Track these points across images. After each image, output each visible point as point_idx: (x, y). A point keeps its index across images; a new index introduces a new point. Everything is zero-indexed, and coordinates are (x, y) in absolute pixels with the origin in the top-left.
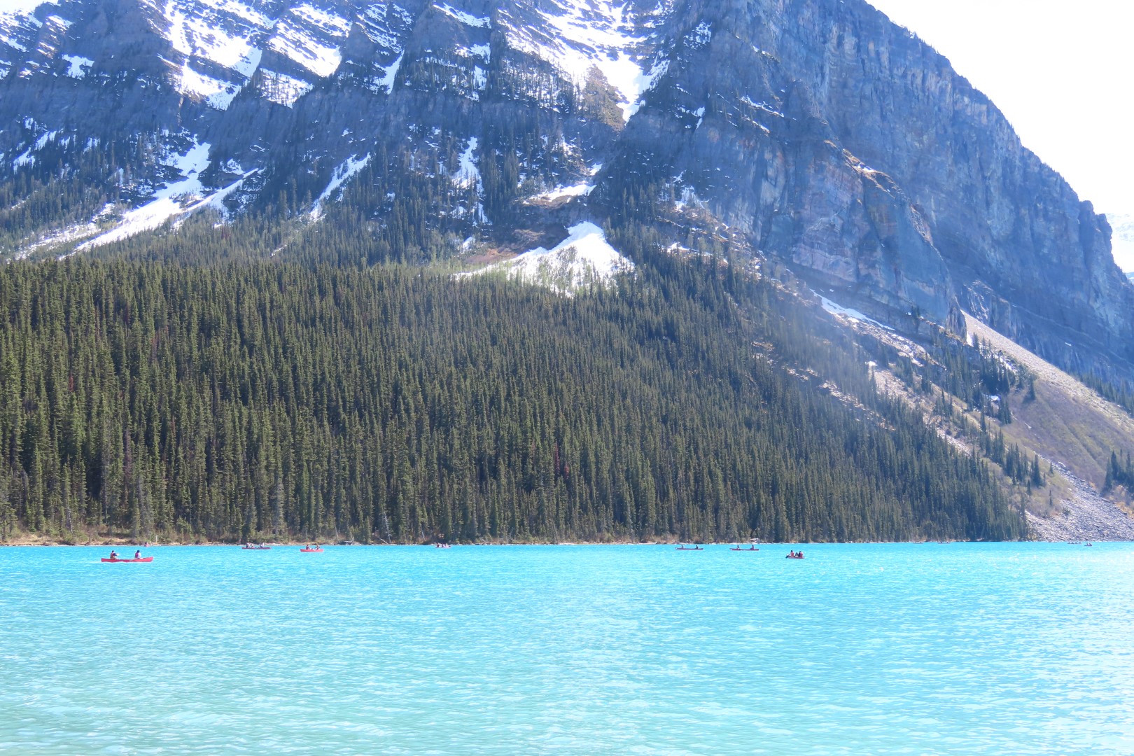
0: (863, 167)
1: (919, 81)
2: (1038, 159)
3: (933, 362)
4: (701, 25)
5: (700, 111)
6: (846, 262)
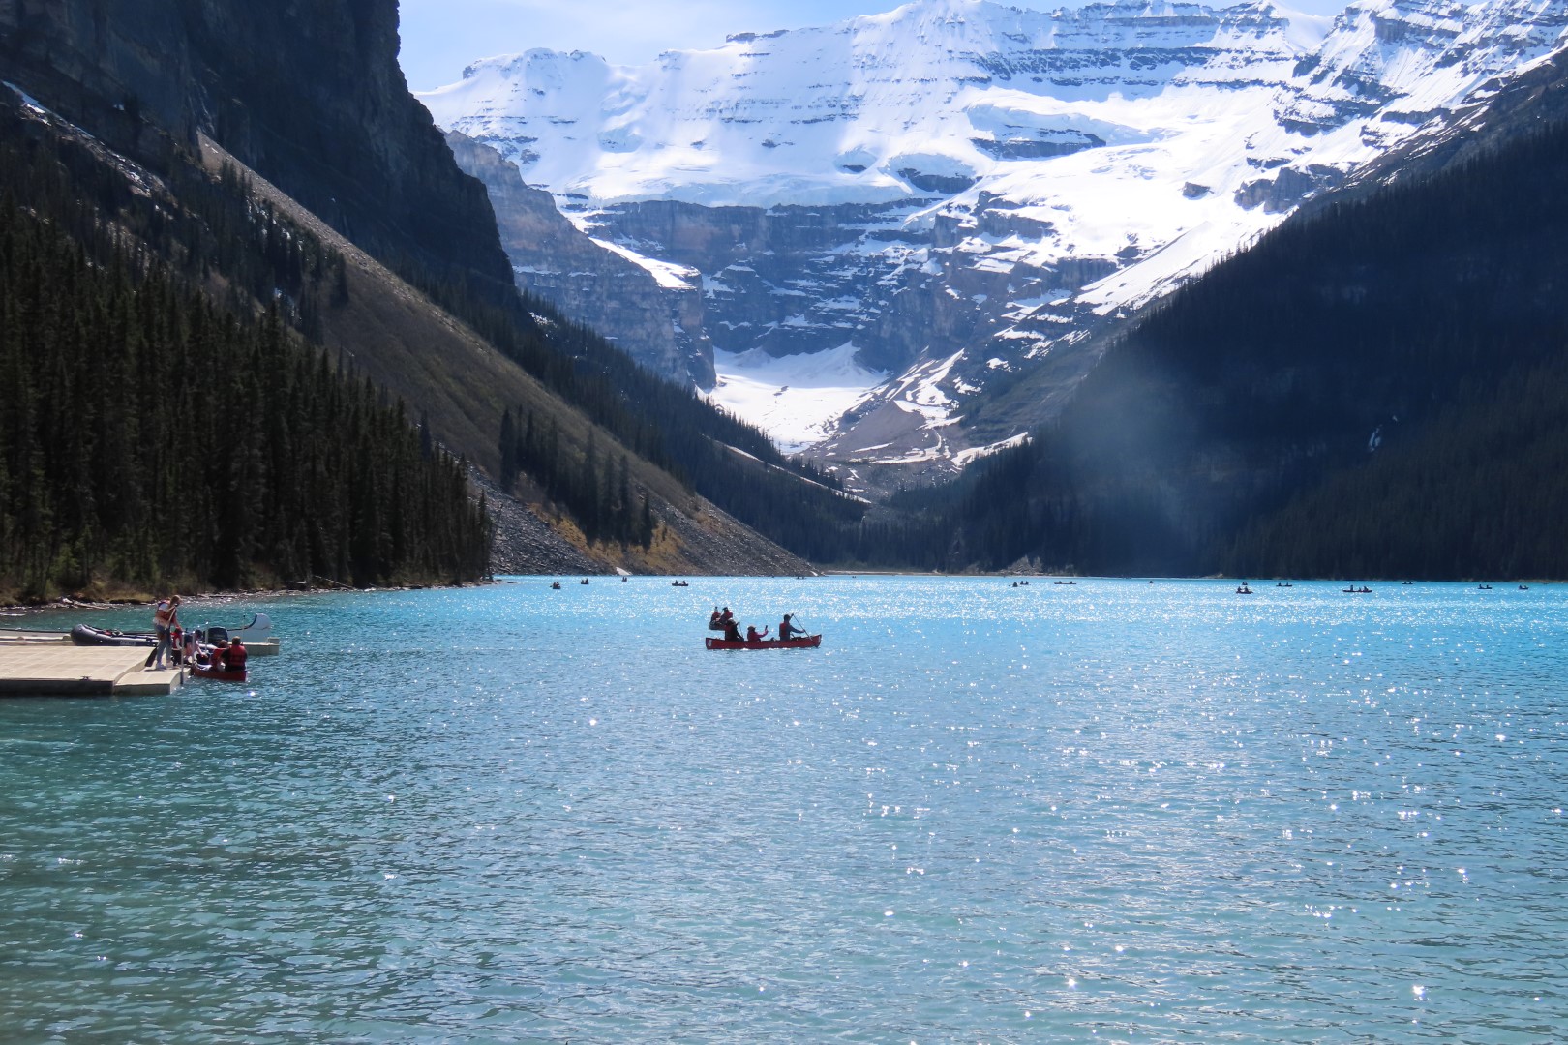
3: (187, 212)
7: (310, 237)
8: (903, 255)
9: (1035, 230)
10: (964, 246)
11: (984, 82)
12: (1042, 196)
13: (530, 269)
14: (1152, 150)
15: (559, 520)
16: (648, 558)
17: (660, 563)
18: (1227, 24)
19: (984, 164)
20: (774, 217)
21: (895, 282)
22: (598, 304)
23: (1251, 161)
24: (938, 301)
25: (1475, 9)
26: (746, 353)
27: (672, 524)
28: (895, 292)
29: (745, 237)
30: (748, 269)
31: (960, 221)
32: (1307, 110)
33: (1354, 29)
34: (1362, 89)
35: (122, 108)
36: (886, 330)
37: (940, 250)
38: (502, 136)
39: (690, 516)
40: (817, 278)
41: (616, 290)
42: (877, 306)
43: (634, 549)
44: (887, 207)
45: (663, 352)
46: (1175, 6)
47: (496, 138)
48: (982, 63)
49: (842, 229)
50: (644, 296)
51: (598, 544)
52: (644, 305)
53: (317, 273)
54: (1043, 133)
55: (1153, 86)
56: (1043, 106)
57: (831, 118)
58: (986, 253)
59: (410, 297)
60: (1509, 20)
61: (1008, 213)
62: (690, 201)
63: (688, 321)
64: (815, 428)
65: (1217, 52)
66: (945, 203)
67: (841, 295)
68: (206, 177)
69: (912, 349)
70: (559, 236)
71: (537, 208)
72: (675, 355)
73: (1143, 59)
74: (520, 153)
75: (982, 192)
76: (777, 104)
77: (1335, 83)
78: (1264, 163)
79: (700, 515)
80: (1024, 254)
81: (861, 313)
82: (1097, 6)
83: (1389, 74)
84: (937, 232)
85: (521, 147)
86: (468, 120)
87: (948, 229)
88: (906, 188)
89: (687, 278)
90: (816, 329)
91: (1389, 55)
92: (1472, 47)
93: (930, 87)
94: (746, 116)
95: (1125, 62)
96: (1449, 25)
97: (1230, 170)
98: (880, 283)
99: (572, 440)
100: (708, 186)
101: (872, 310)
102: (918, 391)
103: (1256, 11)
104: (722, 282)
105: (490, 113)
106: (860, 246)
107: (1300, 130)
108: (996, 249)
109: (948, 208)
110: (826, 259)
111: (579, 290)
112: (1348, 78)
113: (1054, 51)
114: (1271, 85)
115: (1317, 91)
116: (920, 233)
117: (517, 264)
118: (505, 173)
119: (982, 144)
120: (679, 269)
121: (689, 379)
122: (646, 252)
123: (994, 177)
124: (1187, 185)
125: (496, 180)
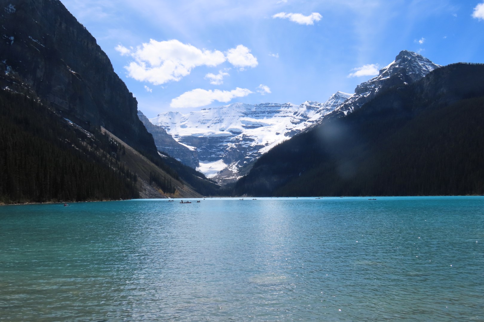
0: (71, 70)
1: (86, 44)
2: (118, 77)
3: (97, 140)
4: (10, 5)
5: (12, 38)
6: (66, 103)
7: (119, 144)
8: (230, 145)
9: (252, 140)
10: (240, 143)
11: (243, 116)
12: (253, 135)
13: (168, 148)
14: (271, 127)
15: (159, 189)
16: (174, 196)
17: (176, 196)
18: (283, 107)
19: (244, 130)
20: (209, 139)
21: (229, 149)
22: (180, 153)
23: (287, 129)
24: (236, 152)
25: (322, 104)
26: (205, 161)
27: (179, 190)
28: (229, 151)
29: (205, 142)
30: (205, 147)
31: (240, 139)
32: (296, 120)
33: (303, 107)
34: (304, 117)
35: (87, 123)
37: (236, 144)
38: (164, 126)
39: (182, 188)
40: (216, 149)
41: (183, 151)
42: (226, 153)
43: (172, 194)
44: (228, 137)
45: (190, 161)
46: (274, 104)
47: (163, 126)
48: (243, 113)
49: (220, 140)
50: (187, 152)
51: (166, 193)
52: (187, 153)
53: (120, 149)
54: (253, 125)
55: (271, 117)
56: (253, 120)
57: (218, 122)
58: (244, 144)
59: (136, 153)
60: (327, 106)
61: (247, 138)
62: (195, 136)
63: (195, 156)
65: (281, 111)
66: (237, 136)
67: (220, 151)
68: (101, 134)
69: (232, 160)
70: (173, 142)
71: (169, 138)
72: (192, 162)
73: (269, 112)
75: (243, 134)
76: (209, 120)
77: (300, 116)
78: (289, 129)
79: (184, 188)
80: (250, 144)
81: (223, 154)
82: (262, 104)
83: (308, 115)
84: (236, 141)
85: (167, 128)
87: (238, 140)
88: (231, 134)
89: (194, 149)
90: (216, 157)
91: (308, 111)
92: (321, 110)
93: (234, 117)
94: (204, 122)
95: (266, 113)
96: (318, 107)
97: (283, 130)
98: (227, 149)
99: (162, 176)
100: (198, 134)
101: (225, 154)
102: (232, 167)
103: (287, 105)
104: (201, 149)
105: (162, 122)
106: (223, 143)
107: (294, 124)
110: (218, 146)
111: (176, 151)
112: (302, 115)
113: (255, 111)
114: (290, 116)
115: (297, 117)
116: (234, 141)
117: (166, 147)
118: (164, 132)
119: (243, 126)
120: (193, 147)
121: (195, 166)
122: (188, 145)
123: (245, 132)
124: (276, 133)
125: (162, 133)
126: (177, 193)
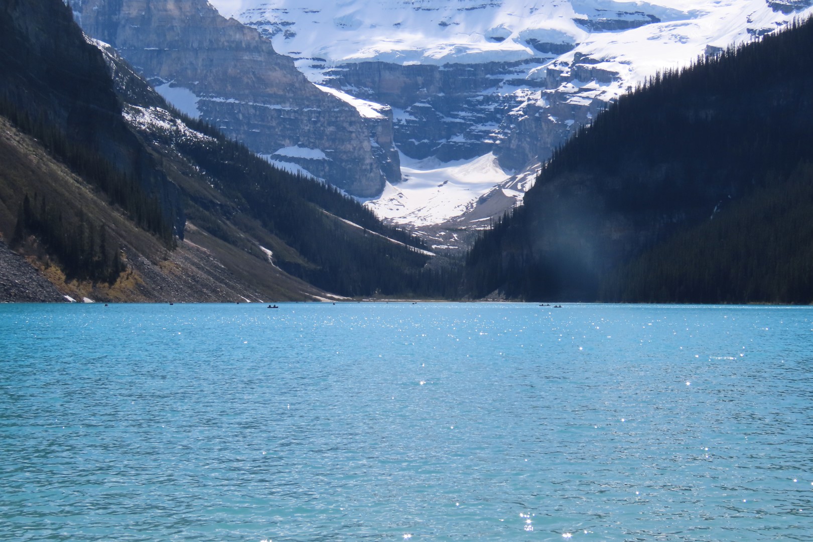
8: (526, 95)
9: (607, 77)
10: (561, 89)
12: (614, 55)
13: (278, 107)
14: (688, 24)
15: (47, 266)
16: (111, 291)
17: (119, 295)
19: (581, 35)
20: (444, 71)
21: (521, 113)
22: (322, 128)
23: (749, 31)
24: (543, 124)
26: (425, 160)
27: (138, 268)
28: (520, 119)
29: (426, 84)
30: (427, 105)
31: (562, 72)
36: (514, 144)
37: (549, 91)
38: (272, 20)
39: (155, 263)
40: (472, 111)
41: (333, 119)
42: (510, 129)
43: (102, 286)
44: (517, 64)
45: (364, 159)
47: (268, 23)
49: (487, 79)
50: (351, 123)
52: (351, 129)
54: (620, 14)
57: (484, 7)
58: (575, 93)
61: (590, 66)
62: (390, 61)
63: (381, 140)
64: (461, 208)
66: (553, 61)
67: (487, 121)
69: (530, 156)
70: (297, 85)
71: (283, 67)
72: (372, 161)
74: (284, 31)
75: (577, 53)
78: (757, 32)
80: (598, 93)
81: (499, 133)
84: (548, 80)
85: (284, 29)
86: (251, 11)
87: (554, 78)
88: (530, 51)
89: (382, 112)
90: (470, 144)
94: (428, 6)
97: (735, 37)
98: (511, 113)
100: (403, 52)
101: (506, 131)
102: (525, 183)
104: (411, 114)
105: (265, 7)
106: (500, 90)
107: (781, 10)
108: (581, 90)
109: (555, 64)
110: (478, 98)
111: (310, 120)
116: (539, 80)
117: (270, 103)
118: (262, 45)
119: (579, 22)
120: (378, 106)
121: (382, 176)
122: (358, 96)
123: (587, 44)
124: (708, 46)
125: (257, 49)
126: (124, 283)
